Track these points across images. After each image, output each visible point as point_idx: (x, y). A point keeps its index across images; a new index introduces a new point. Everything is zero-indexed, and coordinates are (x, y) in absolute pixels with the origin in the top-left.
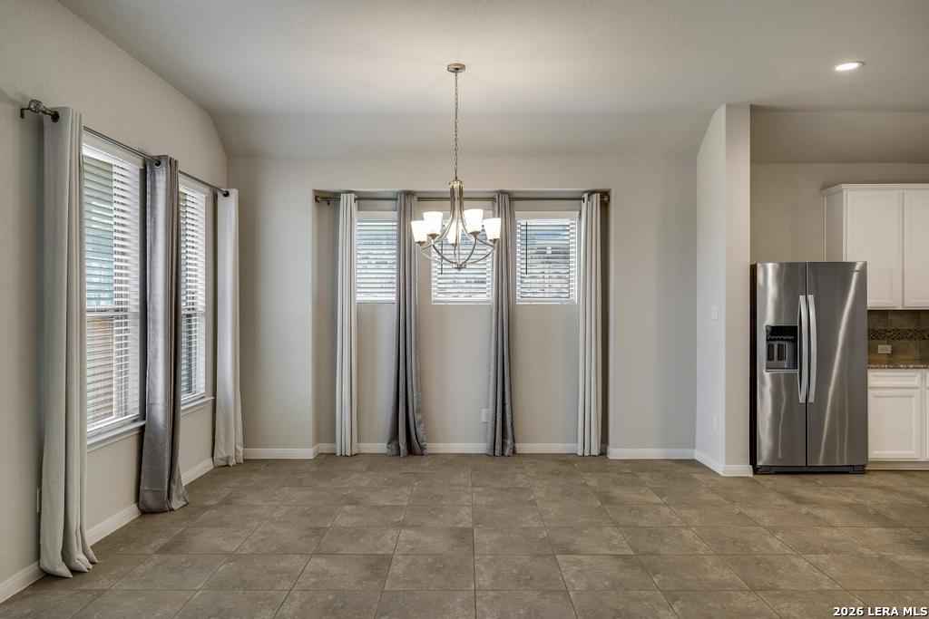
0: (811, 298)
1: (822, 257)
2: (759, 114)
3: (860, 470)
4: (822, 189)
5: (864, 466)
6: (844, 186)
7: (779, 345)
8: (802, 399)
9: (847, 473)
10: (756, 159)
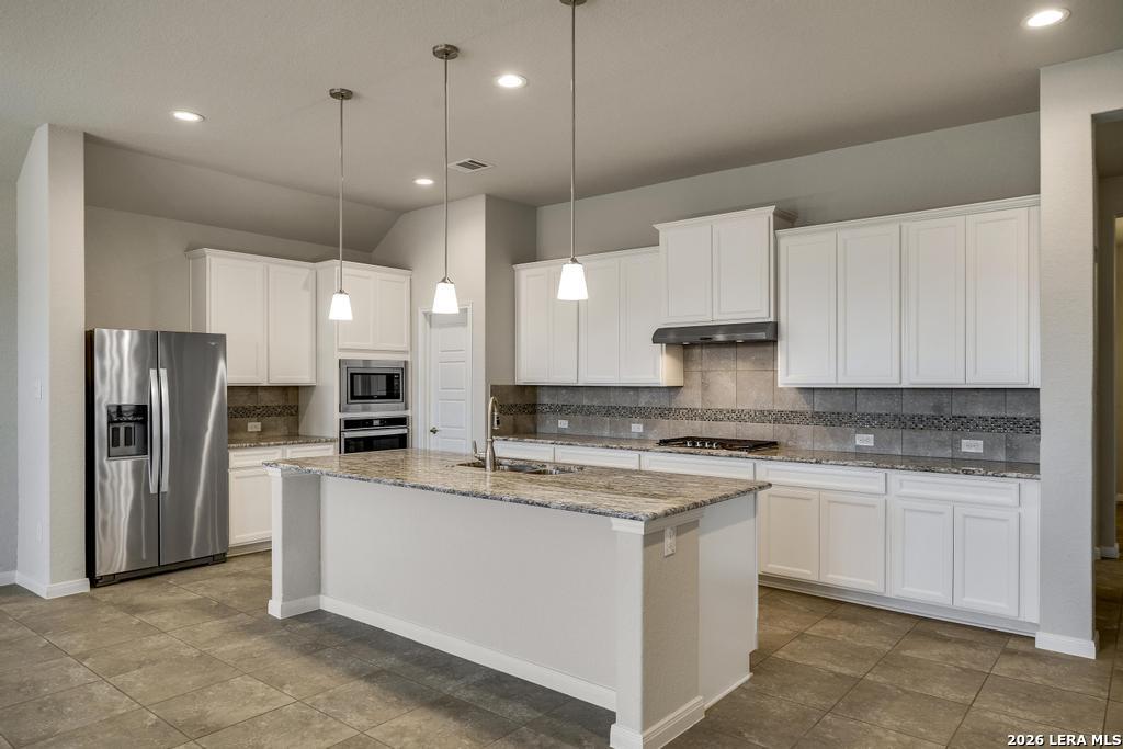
0: (163, 372)
1: (188, 327)
2: (94, 145)
3: (220, 559)
4: (188, 250)
5: (224, 554)
6: (206, 250)
7: (126, 428)
8: (153, 490)
9: (207, 564)
10: (91, 201)
